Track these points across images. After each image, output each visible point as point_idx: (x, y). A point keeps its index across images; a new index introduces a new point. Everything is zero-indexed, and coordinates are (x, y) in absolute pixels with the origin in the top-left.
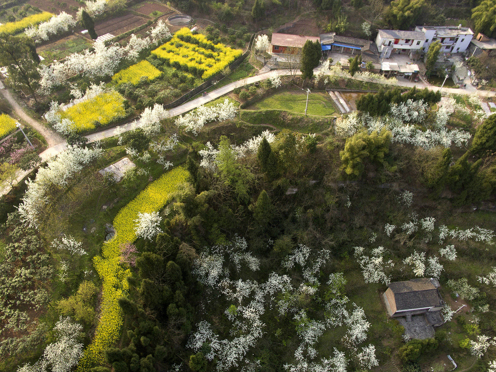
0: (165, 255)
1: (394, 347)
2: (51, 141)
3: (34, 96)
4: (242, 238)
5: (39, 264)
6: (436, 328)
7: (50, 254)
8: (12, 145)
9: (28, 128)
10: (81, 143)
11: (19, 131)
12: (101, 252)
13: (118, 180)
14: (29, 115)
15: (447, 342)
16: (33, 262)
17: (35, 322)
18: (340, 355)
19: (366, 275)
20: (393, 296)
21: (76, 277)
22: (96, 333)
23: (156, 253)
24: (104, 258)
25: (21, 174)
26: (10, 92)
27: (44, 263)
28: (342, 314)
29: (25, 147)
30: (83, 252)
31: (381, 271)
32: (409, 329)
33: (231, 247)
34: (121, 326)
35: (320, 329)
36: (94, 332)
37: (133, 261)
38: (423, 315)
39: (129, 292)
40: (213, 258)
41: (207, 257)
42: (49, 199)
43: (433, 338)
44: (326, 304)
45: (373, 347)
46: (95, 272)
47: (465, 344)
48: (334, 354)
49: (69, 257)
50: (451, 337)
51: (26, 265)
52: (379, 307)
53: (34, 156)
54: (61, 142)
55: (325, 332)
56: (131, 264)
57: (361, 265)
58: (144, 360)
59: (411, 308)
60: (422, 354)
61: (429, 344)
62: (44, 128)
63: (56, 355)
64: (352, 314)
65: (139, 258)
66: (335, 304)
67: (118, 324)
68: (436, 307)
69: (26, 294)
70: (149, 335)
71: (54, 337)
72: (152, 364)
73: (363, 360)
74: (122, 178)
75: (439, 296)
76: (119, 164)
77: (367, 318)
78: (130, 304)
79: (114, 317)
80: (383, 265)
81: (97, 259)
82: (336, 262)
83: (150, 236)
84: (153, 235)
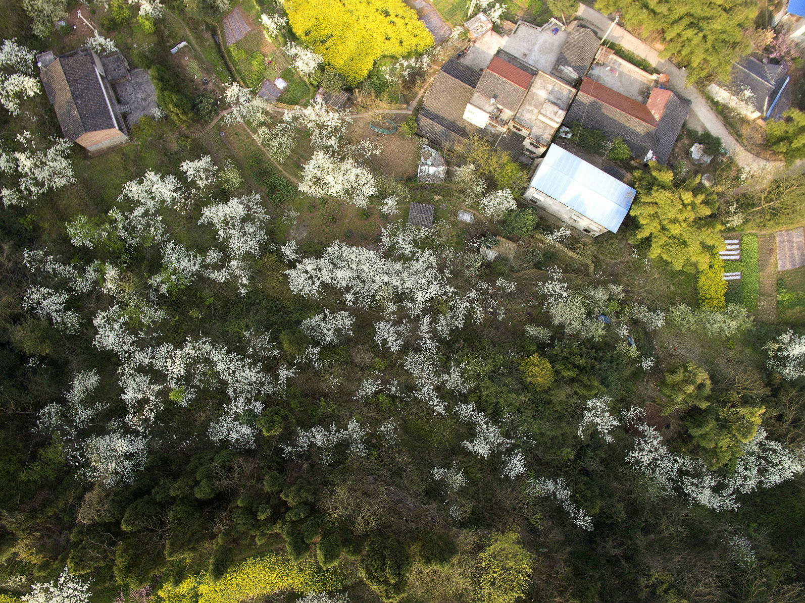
0: (112, 544)
1: (177, 133)
4: (40, 418)
6: (132, 67)
15: (152, 51)
18: (207, 213)
19: (60, 182)
20: (89, 134)
22: (276, 591)
23: (114, 561)
28: (142, 216)
31: (45, 155)
32: (144, 110)
33: (63, 431)
34: (254, 559)
35: (174, 249)
36: (276, 594)
37: (140, 594)
38: (114, 85)
39: (198, 573)
40: (94, 457)
41: (95, 468)
43: (150, 71)
44: (130, 246)
45: (184, 164)
47: (148, 25)
48: (208, 223)
50: (143, 45)
52: (116, 158)
55: (178, 242)
56: (148, 595)
57: (41, 191)
58: (291, 501)
59: (106, 104)
60: (178, 91)
61: (161, 79)
64: (138, 201)
65: (132, 586)
66: (126, 230)
67: (252, 564)
68: (94, 63)
70: (254, 509)
72: (293, 488)
73: (207, 179)
75: (72, 55)
77: (139, 177)
78: (217, 561)
79: (245, 577)
80: (33, 152)
82: (45, 237)
83: (82, 586)
84: (77, 583)
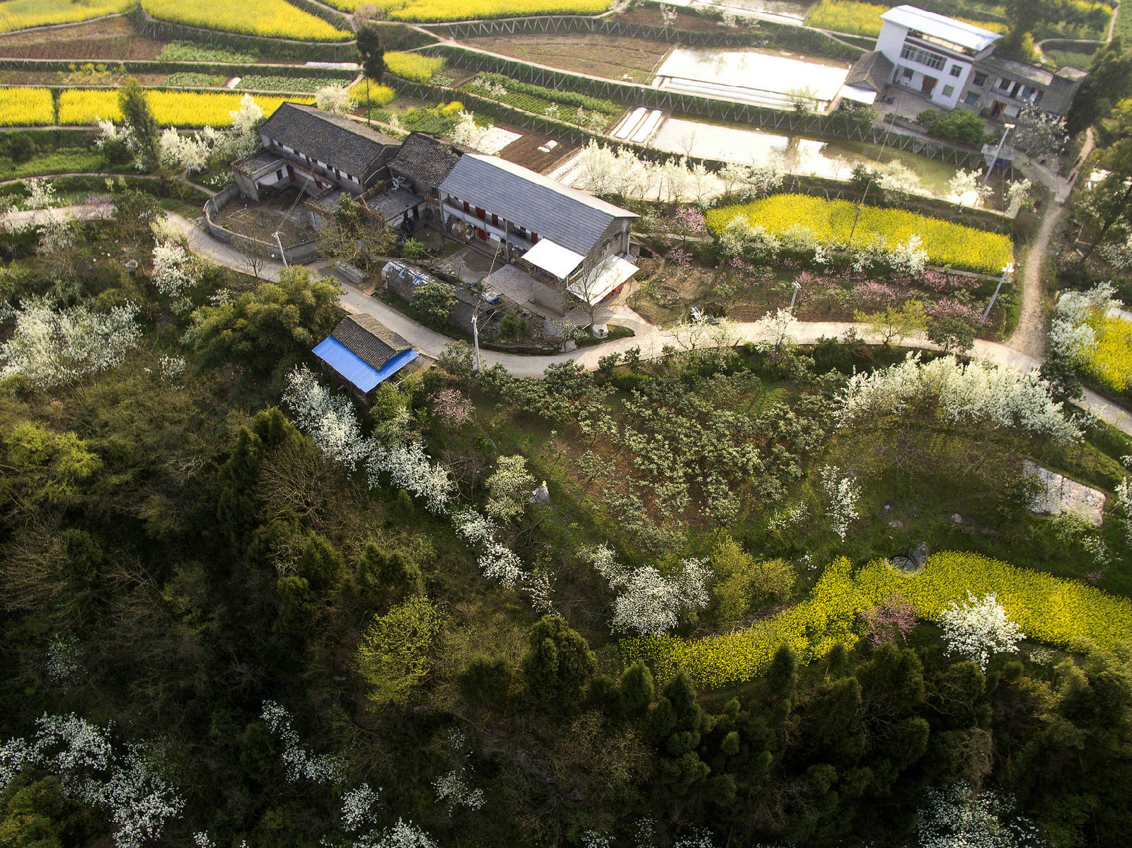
0: (934, 700)
2: (1018, 339)
3: (1088, 251)
5: (779, 470)
7: (804, 476)
8: (960, 289)
9: (1014, 286)
10: (1061, 390)
11: (997, 279)
12: (860, 564)
13: (1036, 509)
14: (1041, 270)
16: (777, 458)
17: (681, 524)
21: (788, 545)
22: (706, 640)
23: (926, 678)
24: (852, 576)
25: (919, 339)
26: (1062, 216)
27: (784, 476)
29: (974, 308)
30: (842, 531)
36: (707, 635)
37: (881, 638)
39: (812, 662)
42: (903, 409)
46: (818, 575)
49: (818, 511)
51: (766, 452)
53: (969, 333)
54: (1031, 354)
56: (872, 635)
58: (693, 760)
62: (1038, 310)
63: (644, 588)
65: (895, 648)
67: (741, 674)
69: (718, 482)
70: (746, 749)
71: (670, 568)
72: (693, 780)
74: (1047, 514)
76: (1076, 490)
78: (788, 675)
79: (750, 656)
81: (842, 564)
83: (955, 646)
84: (964, 651)
